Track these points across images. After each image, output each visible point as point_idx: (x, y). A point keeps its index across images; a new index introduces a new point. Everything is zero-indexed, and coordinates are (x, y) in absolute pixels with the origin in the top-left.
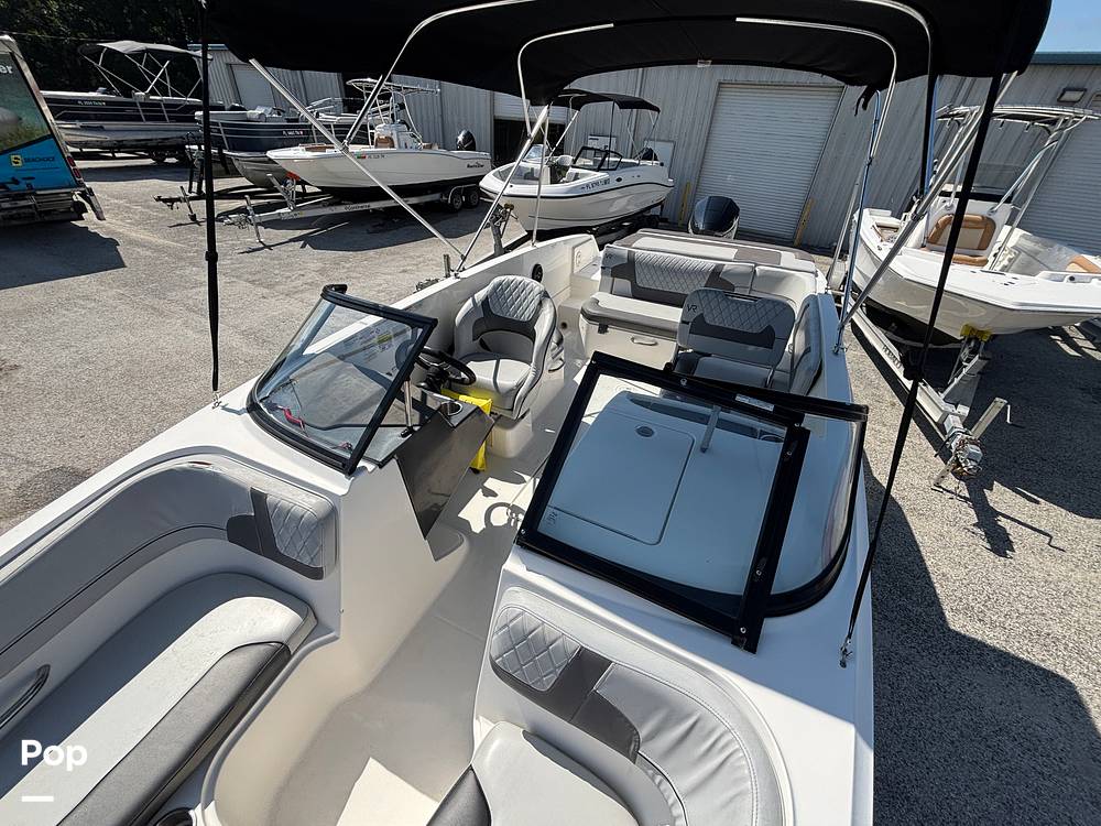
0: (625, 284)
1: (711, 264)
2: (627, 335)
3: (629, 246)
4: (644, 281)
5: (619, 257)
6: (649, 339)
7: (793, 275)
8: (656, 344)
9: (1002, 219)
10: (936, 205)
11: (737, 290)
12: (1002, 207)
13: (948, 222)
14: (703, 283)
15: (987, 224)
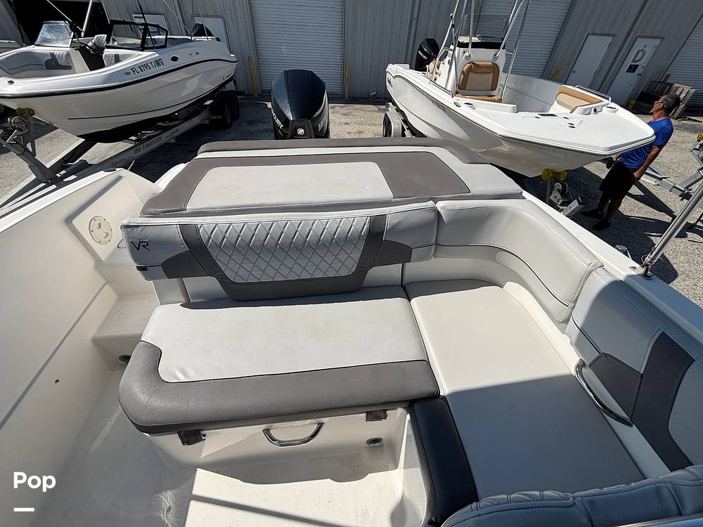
0: (209, 284)
4: (240, 272)
5: (164, 243)
9: (501, 63)
10: (458, 55)
11: (415, 253)
12: (501, 53)
13: (470, 69)
14: (357, 256)
15: (494, 69)
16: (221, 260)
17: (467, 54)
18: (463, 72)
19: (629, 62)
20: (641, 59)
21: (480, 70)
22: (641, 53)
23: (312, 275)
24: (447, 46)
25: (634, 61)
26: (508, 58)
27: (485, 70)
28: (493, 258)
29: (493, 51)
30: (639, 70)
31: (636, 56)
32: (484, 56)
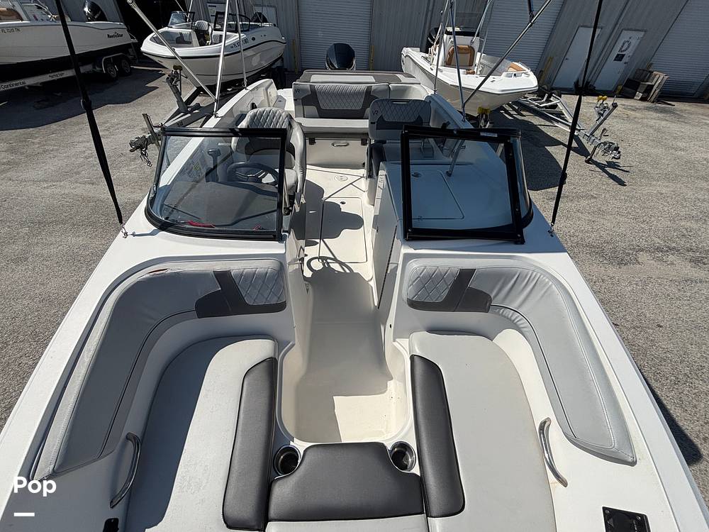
0: (313, 109)
1: (364, 87)
2: (328, 143)
3: (309, 82)
4: (325, 105)
5: (304, 90)
6: (343, 142)
7: (411, 87)
8: (348, 145)
9: (476, 46)
10: (446, 41)
12: (476, 39)
13: (454, 51)
14: (362, 102)
15: (470, 50)
16: (320, 99)
17: (452, 40)
18: (449, 52)
19: (616, 52)
20: (626, 49)
21: (462, 51)
22: (626, 45)
25: (620, 50)
27: (464, 51)
29: (470, 38)
30: (625, 59)
31: (622, 46)
32: (464, 41)
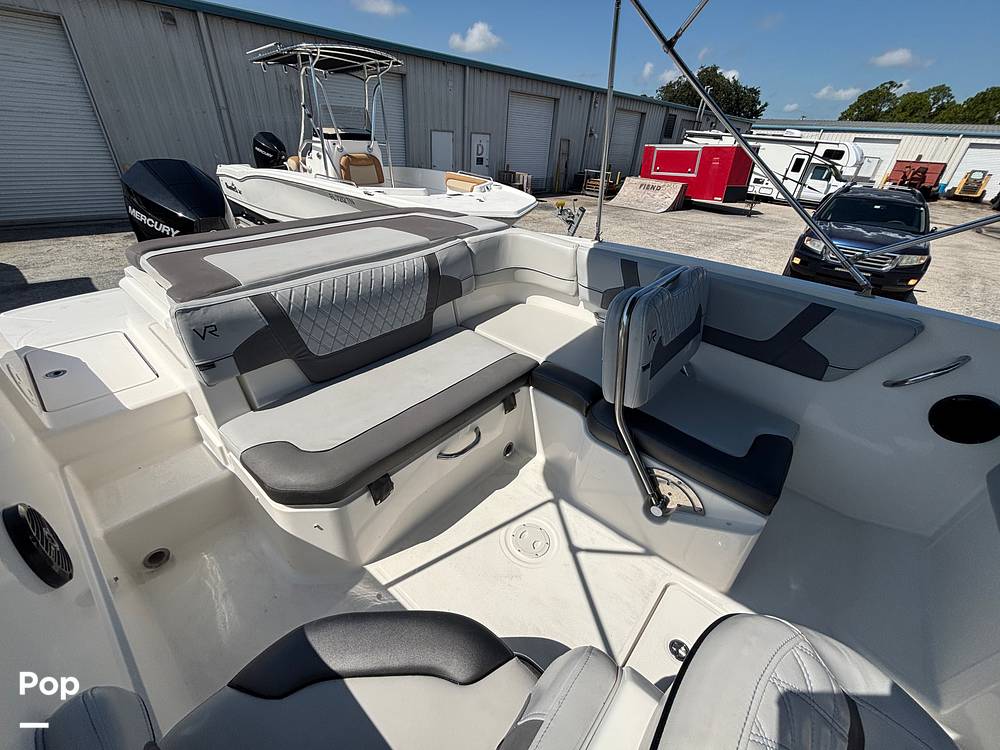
0: (284, 370)
1: (415, 262)
3: (236, 287)
4: (322, 342)
5: (234, 323)
6: (463, 438)
9: (377, 153)
10: (329, 148)
11: (465, 285)
12: (374, 144)
13: (348, 162)
14: (424, 296)
15: (372, 159)
16: (304, 330)
17: (337, 146)
18: (342, 167)
19: (475, 157)
20: (482, 152)
21: (360, 162)
22: (480, 148)
23: (392, 326)
24: (308, 137)
25: (478, 154)
26: (383, 151)
28: (513, 279)
29: (364, 144)
30: (485, 162)
31: (478, 150)
32: (358, 148)
